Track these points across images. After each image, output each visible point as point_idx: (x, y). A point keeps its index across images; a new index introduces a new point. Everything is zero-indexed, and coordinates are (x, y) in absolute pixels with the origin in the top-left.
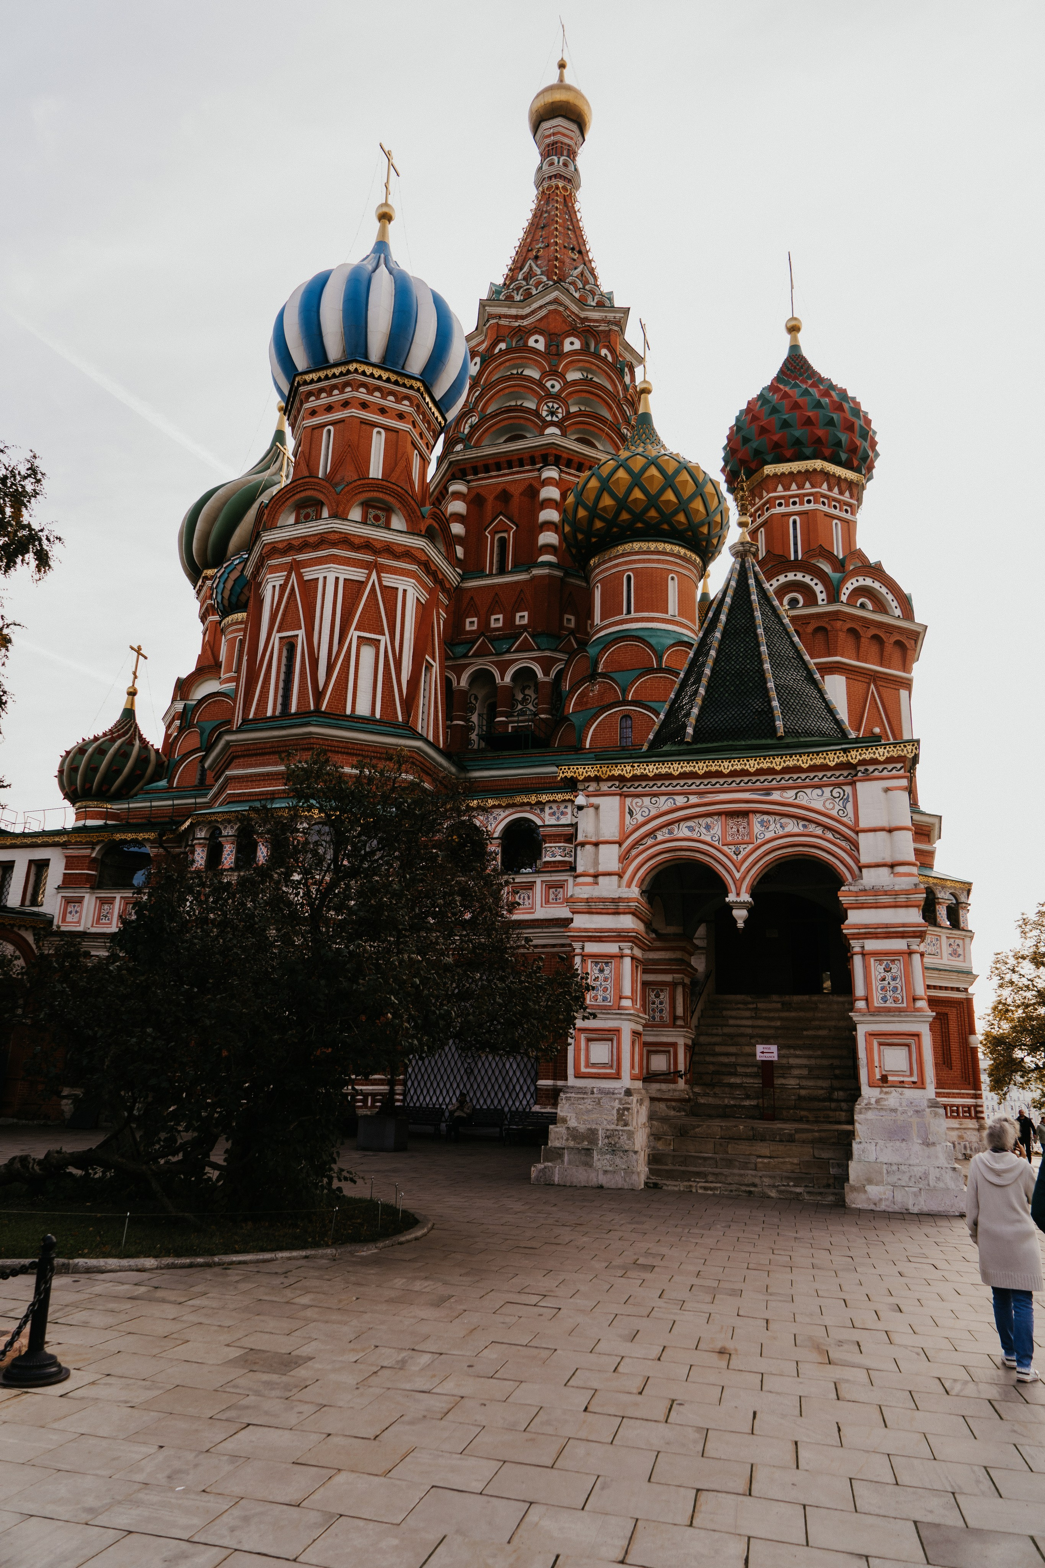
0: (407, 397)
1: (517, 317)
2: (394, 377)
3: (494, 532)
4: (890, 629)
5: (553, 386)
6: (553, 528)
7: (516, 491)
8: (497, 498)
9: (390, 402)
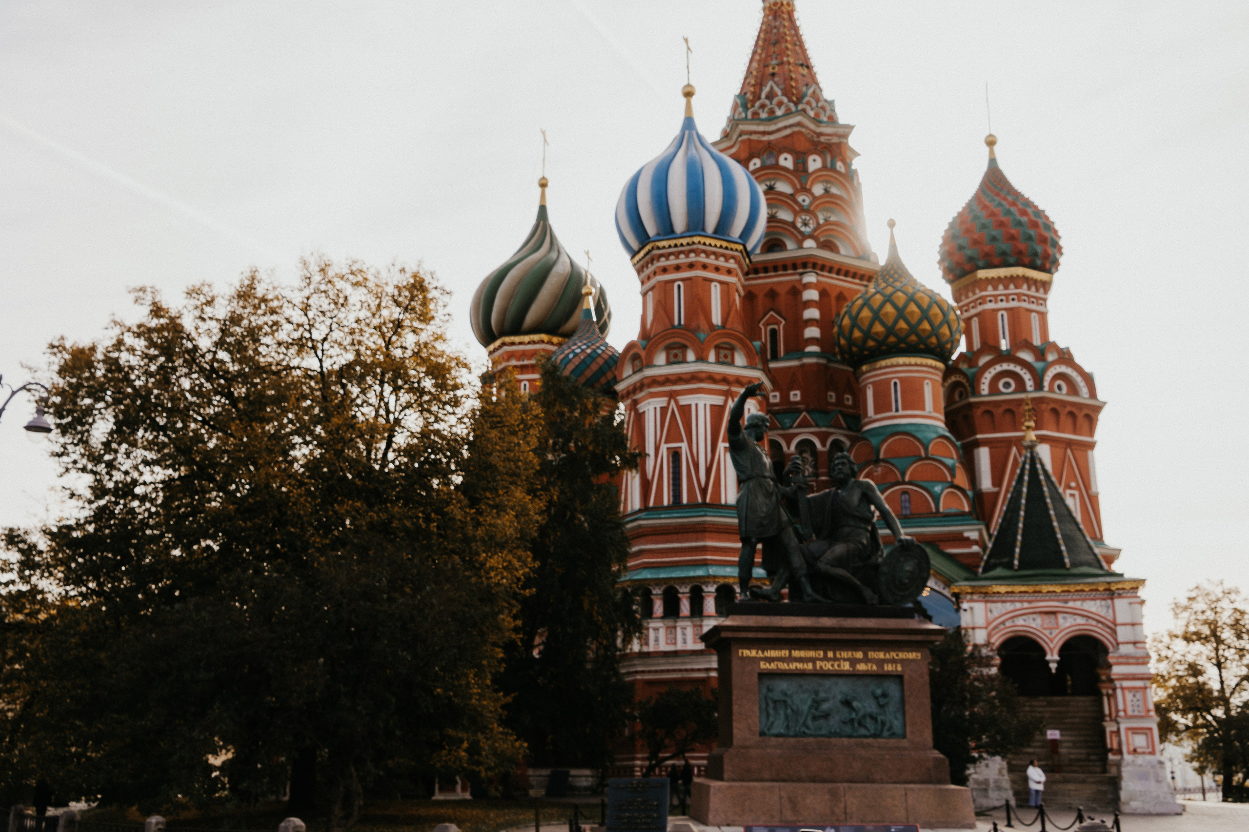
0: (733, 257)
1: (764, 133)
2: (724, 244)
3: (766, 324)
4: (1080, 406)
5: (804, 201)
6: (815, 323)
7: (782, 291)
8: (766, 295)
9: (721, 262)
